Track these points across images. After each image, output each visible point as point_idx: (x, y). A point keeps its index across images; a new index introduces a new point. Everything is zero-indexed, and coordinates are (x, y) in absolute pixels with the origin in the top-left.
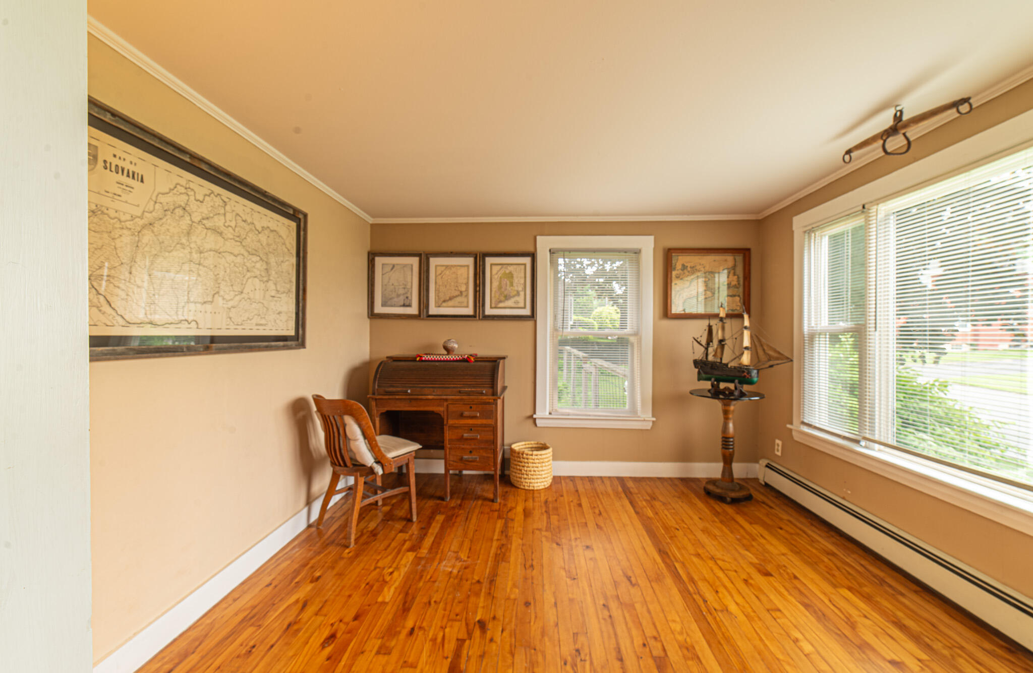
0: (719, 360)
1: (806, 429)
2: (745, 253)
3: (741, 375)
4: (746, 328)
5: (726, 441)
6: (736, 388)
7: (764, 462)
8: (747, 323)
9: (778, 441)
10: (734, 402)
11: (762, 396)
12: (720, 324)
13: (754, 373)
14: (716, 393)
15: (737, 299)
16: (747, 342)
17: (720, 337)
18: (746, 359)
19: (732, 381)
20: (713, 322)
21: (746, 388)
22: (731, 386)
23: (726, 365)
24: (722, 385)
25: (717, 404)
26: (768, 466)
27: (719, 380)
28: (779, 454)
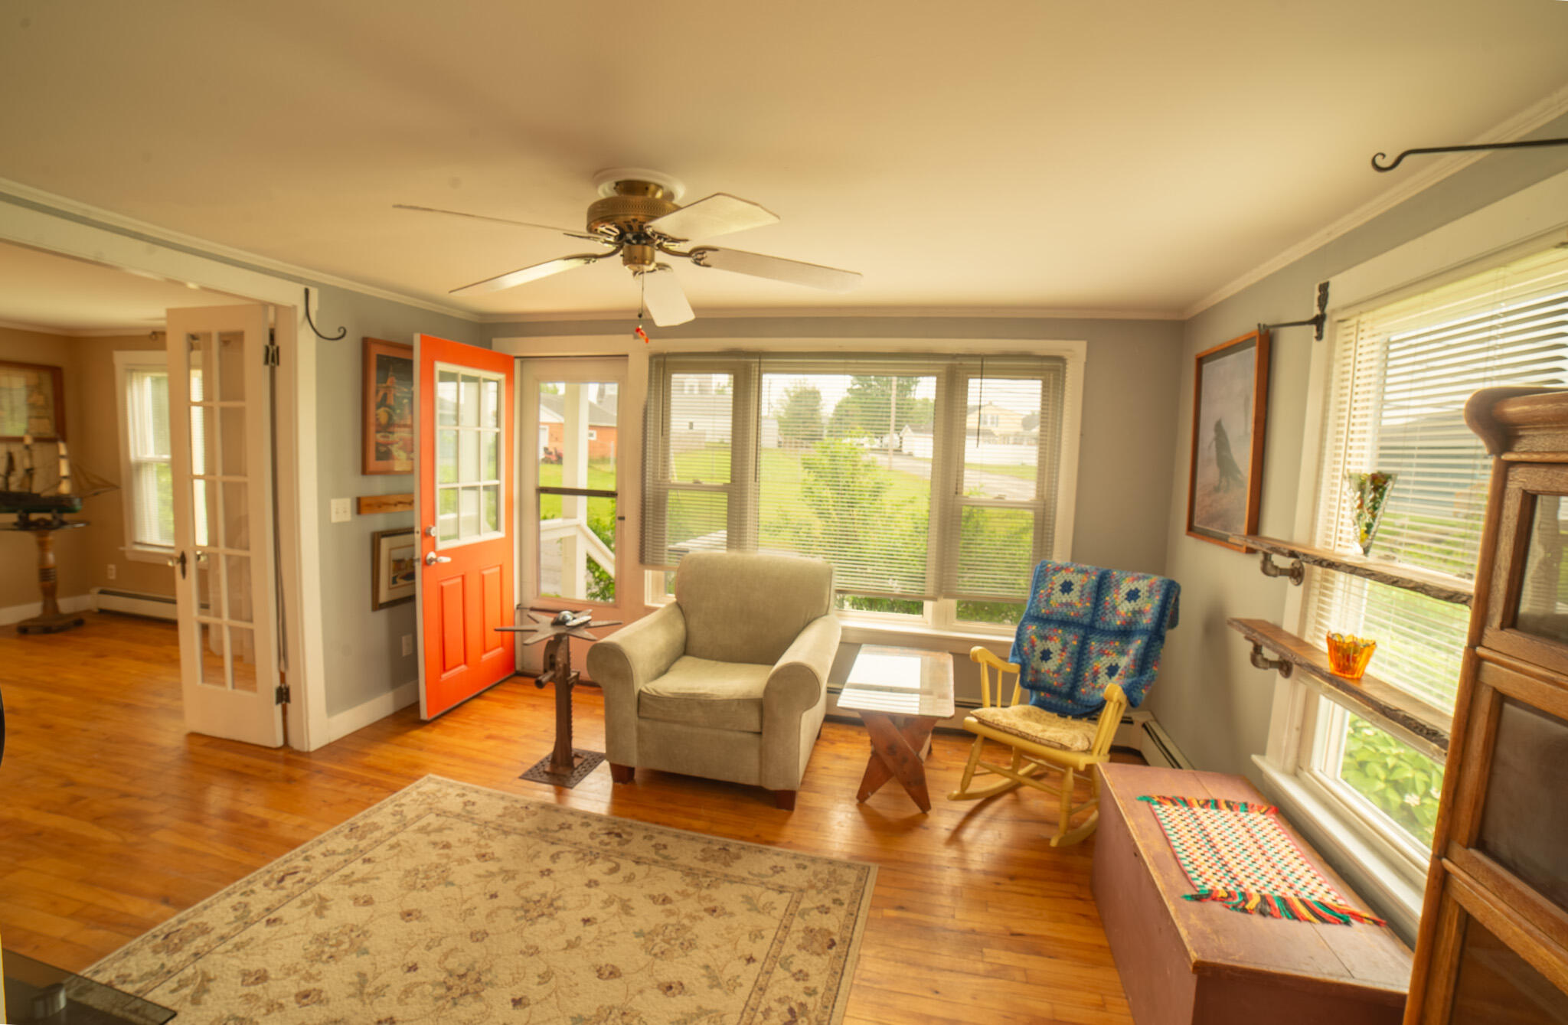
0: (26, 490)
1: (139, 548)
2: (55, 373)
3: (60, 505)
4: (63, 457)
5: (45, 574)
6: (54, 517)
7: (96, 590)
8: (63, 450)
9: (112, 567)
10: (53, 532)
11: (88, 523)
12: (26, 452)
13: (77, 502)
14: (24, 525)
15: (46, 421)
16: (64, 470)
17: (27, 464)
18: (65, 488)
19: (48, 511)
20: (16, 449)
21: (66, 517)
22: (48, 516)
23: (38, 495)
24: (34, 517)
25: (29, 538)
26: (102, 592)
27: (28, 512)
28: (113, 577)
